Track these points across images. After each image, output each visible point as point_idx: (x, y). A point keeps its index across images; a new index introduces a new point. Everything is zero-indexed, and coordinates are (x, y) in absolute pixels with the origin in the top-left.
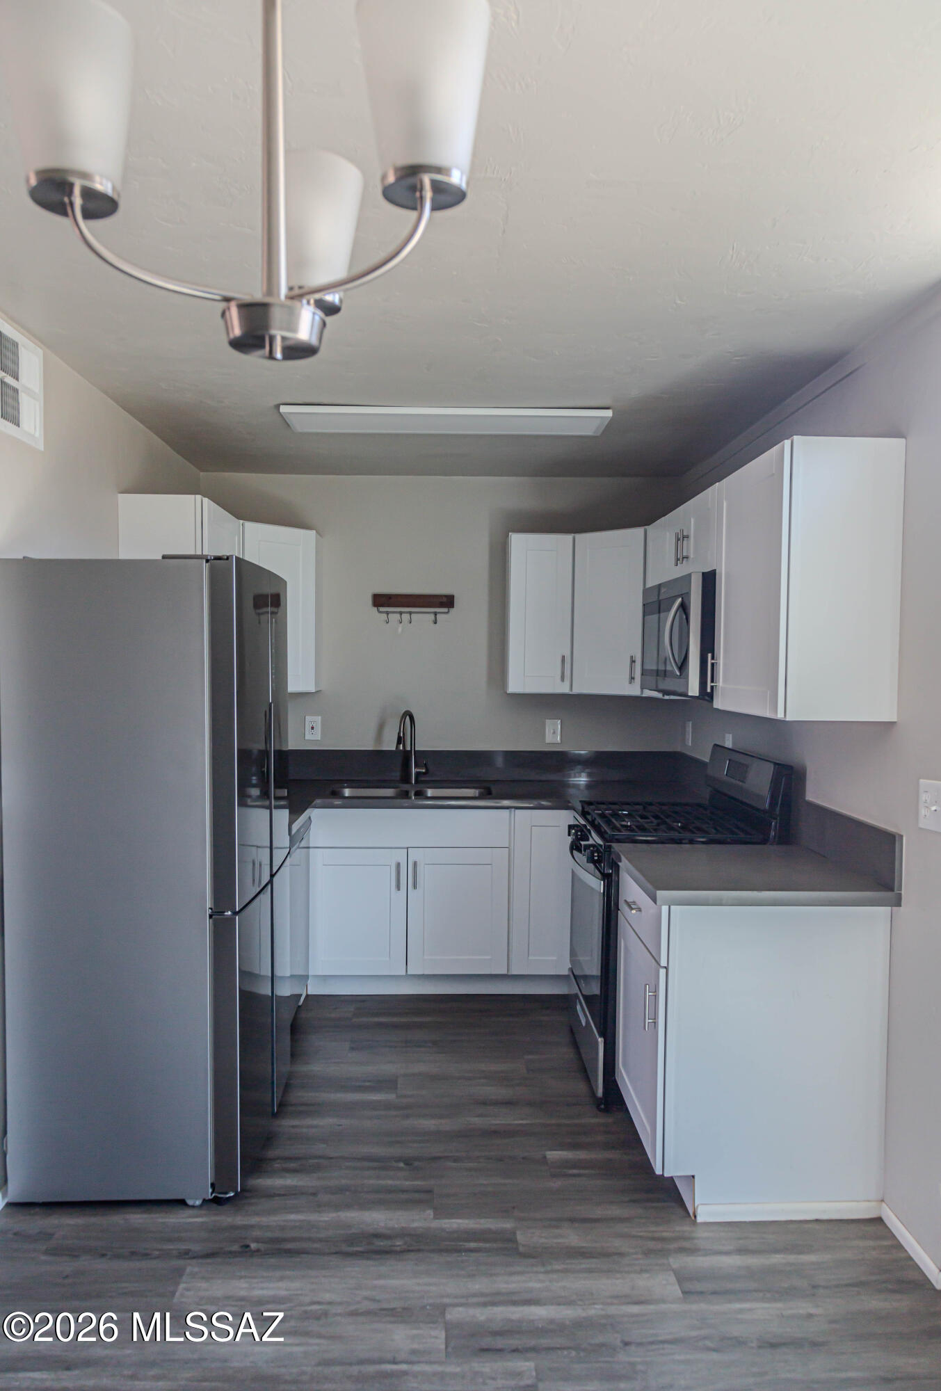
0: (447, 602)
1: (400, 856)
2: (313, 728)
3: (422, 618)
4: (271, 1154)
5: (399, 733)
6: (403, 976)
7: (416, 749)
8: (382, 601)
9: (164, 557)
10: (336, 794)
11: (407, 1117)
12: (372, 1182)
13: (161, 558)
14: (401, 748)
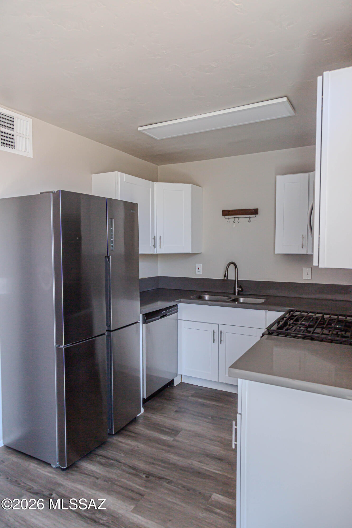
0: (255, 212)
1: (215, 328)
2: (199, 269)
3: (244, 219)
4: (101, 452)
5: (225, 272)
6: (216, 382)
7: (238, 279)
8: (226, 213)
9: (41, 193)
10: (200, 298)
11: (168, 451)
12: (125, 481)
13: (39, 194)
14: (226, 279)
